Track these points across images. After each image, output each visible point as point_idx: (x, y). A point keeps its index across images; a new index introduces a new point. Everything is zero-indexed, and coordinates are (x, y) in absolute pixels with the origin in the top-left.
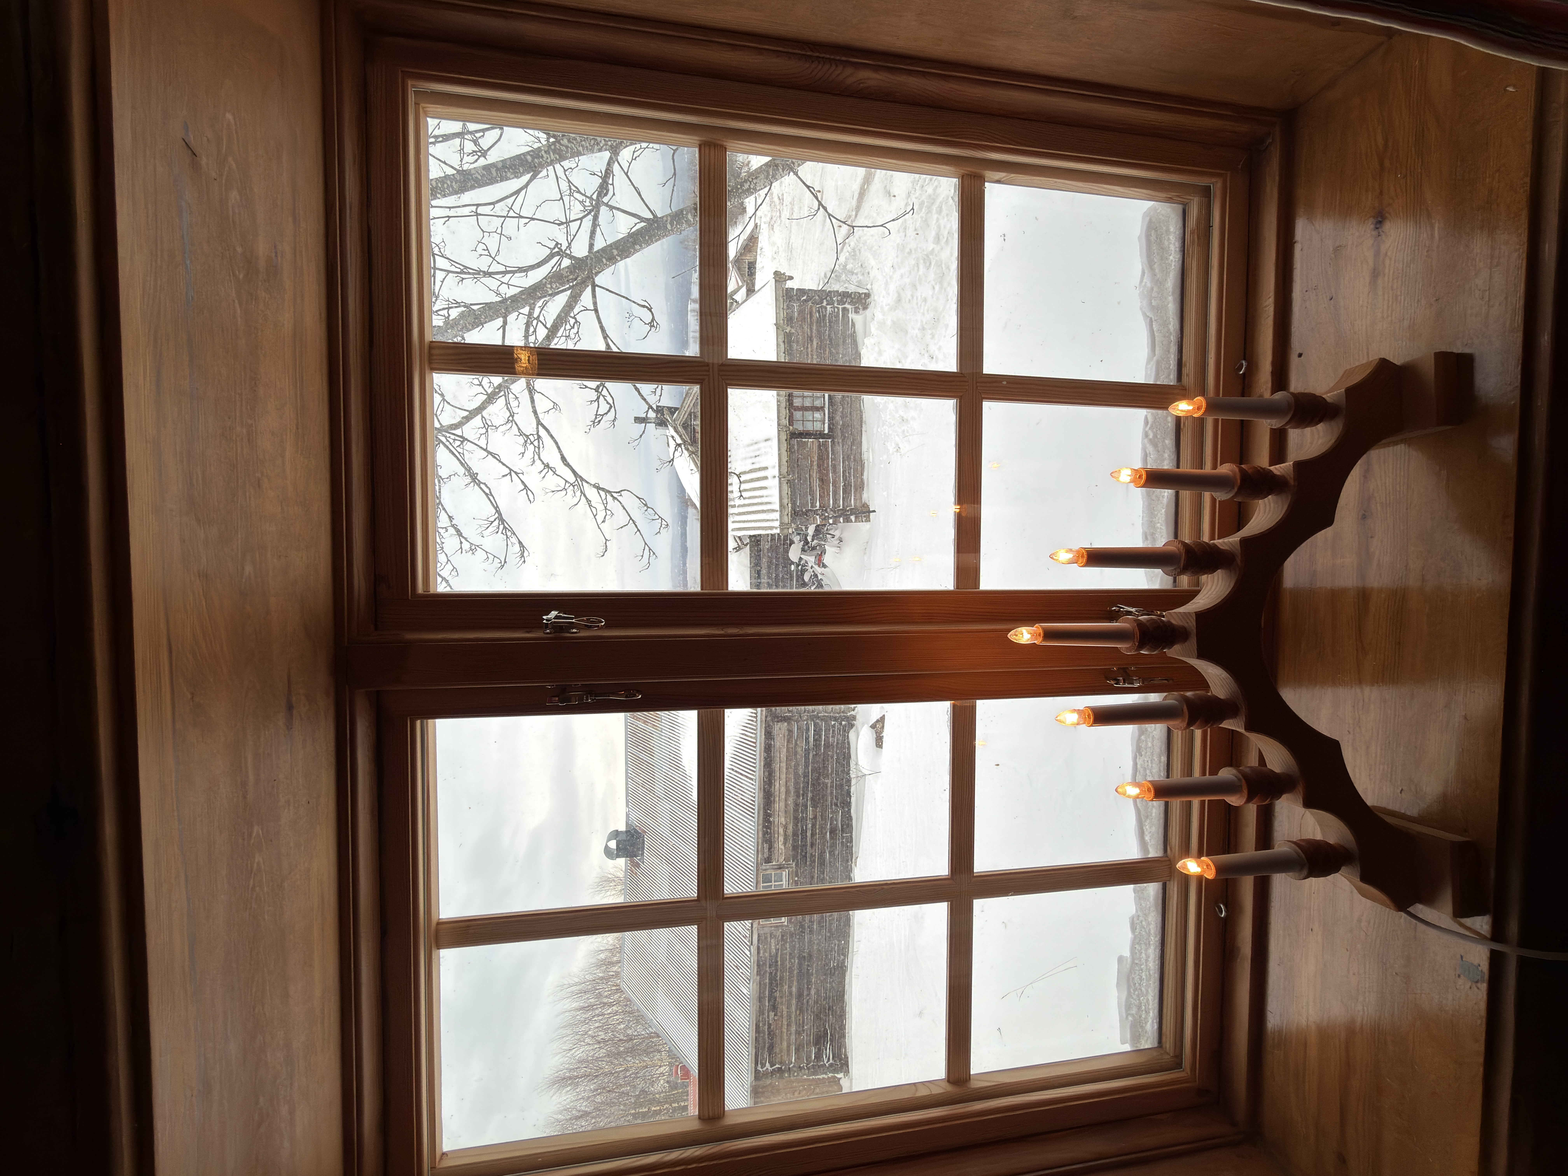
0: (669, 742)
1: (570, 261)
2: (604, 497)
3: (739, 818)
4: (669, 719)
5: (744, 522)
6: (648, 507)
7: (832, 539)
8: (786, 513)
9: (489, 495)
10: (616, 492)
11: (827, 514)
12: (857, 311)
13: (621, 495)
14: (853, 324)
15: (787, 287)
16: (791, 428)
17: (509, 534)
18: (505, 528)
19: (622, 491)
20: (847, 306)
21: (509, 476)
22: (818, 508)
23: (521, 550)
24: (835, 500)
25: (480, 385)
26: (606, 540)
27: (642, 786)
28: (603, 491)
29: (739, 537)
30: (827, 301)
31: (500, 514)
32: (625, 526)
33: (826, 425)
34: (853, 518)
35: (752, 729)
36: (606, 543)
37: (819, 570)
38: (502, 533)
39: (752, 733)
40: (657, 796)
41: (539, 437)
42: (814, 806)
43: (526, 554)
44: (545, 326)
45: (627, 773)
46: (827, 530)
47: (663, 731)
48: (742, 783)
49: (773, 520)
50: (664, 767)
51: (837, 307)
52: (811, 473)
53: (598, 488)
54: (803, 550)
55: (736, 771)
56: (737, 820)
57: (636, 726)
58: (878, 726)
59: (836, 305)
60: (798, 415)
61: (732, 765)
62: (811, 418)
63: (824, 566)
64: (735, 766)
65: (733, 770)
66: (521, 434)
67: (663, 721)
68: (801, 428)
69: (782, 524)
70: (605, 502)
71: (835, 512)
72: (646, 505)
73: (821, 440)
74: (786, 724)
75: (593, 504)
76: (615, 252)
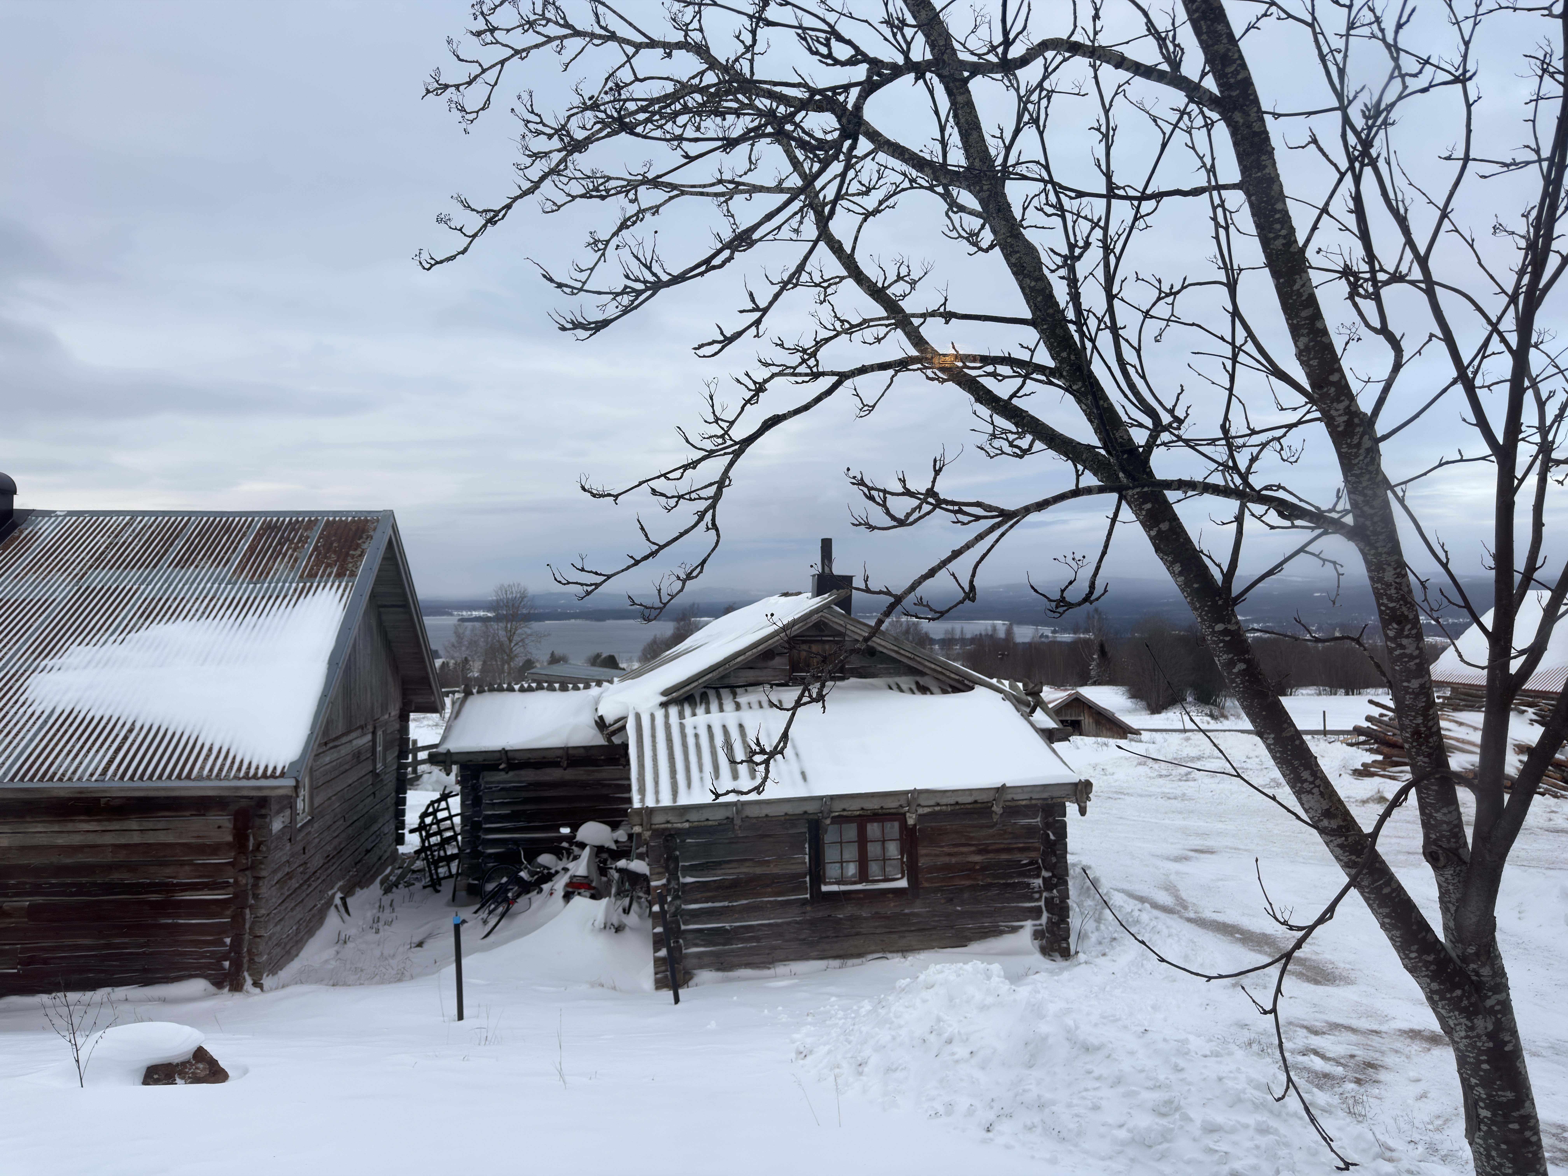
0: (205, 597)
1: (1142, 443)
2: (703, 494)
3: (15, 748)
4: (255, 598)
5: (653, 736)
6: (684, 582)
7: (621, 910)
8: (670, 818)
9: (707, 265)
10: (713, 519)
11: (669, 899)
12: (1037, 935)
13: (708, 529)
14: (1014, 930)
15: (1067, 804)
16: (828, 821)
17: (625, 300)
18: (639, 293)
19: (717, 530)
20: (1045, 916)
21: (751, 306)
22: (682, 880)
23: (590, 323)
24: (696, 916)
25: (899, 278)
26: (616, 497)
27: (110, 543)
28: (716, 493)
29: (623, 728)
30: (1050, 878)
31: (668, 284)
32: (646, 535)
33: (835, 888)
34: (663, 953)
35: (221, 770)
36: (609, 495)
37: (560, 884)
38: (626, 287)
39: (211, 770)
40: (86, 573)
41: (816, 376)
42: (33, 912)
43: (581, 333)
44: (1014, 395)
45: (144, 513)
46: (640, 898)
47: (229, 586)
48: (97, 751)
49: (657, 792)
50: (150, 587)
51: (1041, 897)
52: (747, 864)
53: (721, 483)
54: (600, 850)
55: (126, 738)
56: (10, 743)
57: (245, 533)
58: (201, 1066)
59: (1045, 894)
60: (851, 832)
61: (142, 728)
62: (846, 857)
63: (568, 897)
64: (138, 734)
65: (131, 731)
66: (819, 344)
67: (251, 586)
68: (828, 838)
69: (651, 811)
70: (693, 496)
71: (675, 915)
72: (689, 577)
73: (808, 879)
74: (229, 838)
75: (689, 472)
76: (1164, 526)
